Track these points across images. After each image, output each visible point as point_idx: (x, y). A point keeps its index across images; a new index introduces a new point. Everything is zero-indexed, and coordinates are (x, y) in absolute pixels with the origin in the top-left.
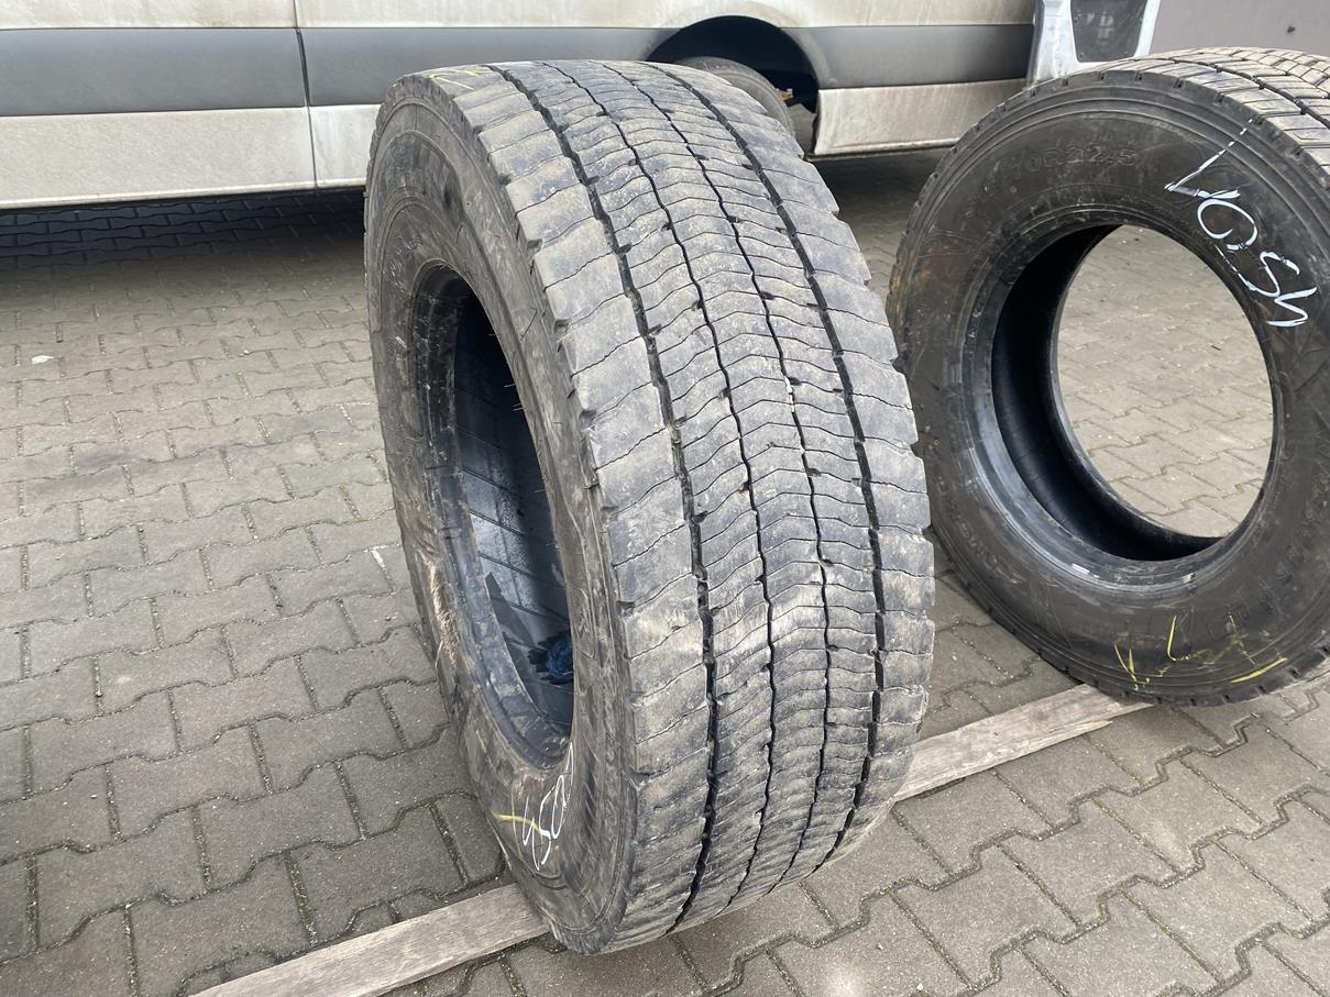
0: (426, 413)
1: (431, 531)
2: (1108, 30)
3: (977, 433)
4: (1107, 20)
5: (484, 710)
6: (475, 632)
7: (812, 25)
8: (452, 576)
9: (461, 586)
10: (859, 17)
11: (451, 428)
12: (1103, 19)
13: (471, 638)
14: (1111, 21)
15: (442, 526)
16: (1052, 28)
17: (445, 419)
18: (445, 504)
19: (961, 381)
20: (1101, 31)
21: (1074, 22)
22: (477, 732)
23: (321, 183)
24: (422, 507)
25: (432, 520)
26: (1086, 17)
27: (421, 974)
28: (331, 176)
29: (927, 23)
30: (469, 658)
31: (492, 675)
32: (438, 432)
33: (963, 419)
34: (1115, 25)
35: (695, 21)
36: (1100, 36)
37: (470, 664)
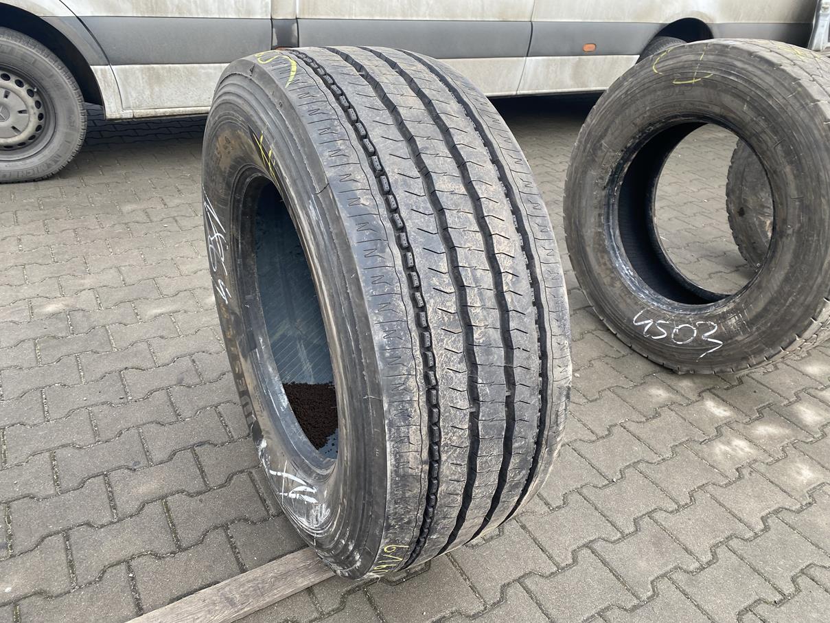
10: (735, 20)
23: (519, 93)
28: (523, 89)
35: (675, 20)
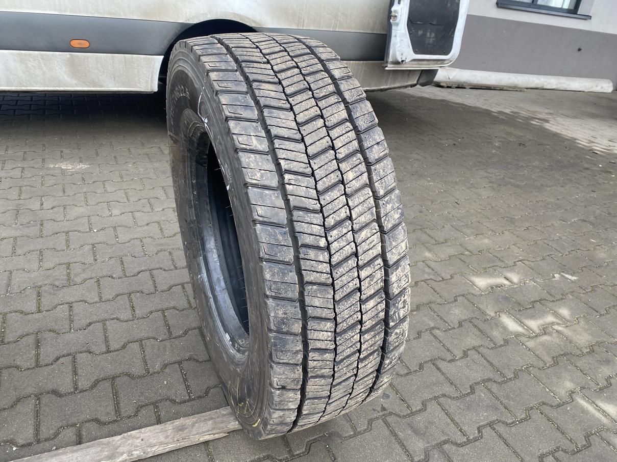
2: (431, 40)
3: (204, 249)
4: (430, 34)
7: (268, 26)
10: (298, 25)
12: (428, 34)
14: (433, 35)
16: (395, 36)
19: (195, 218)
20: (427, 39)
21: (410, 34)
26: (418, 32)
33: (198, 240)
34: (436, 37)
36: (427, 42)
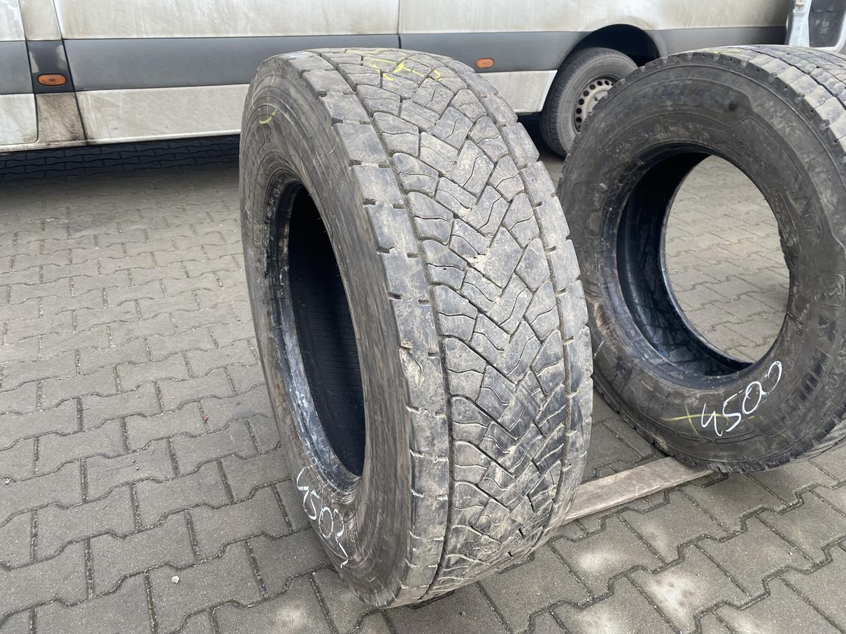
0: (604, 223)
1: (596, 285)
2: (826, 29)
4: (826, 23)
5: (646, 371)
6: (627, 334)
7: (660, 28)
8: (610, 307)
9: (615, 311)
11: (615, 231)
12: (824, 22)
13: (626, 337)
14: (828, 24)
15: (603, 282)
16: (799, 29)
17: (614, 226)
18: (606, 271)
20: (822, 30)
21: (809, 24)
22: (642, 382)
24: (592, 273)
25: (597, 279)
26: (815, 21)
27: (648, 492)
29: (722, 26)
30: (628, 348)
31: (645, 354)
32: (608, 233)
34: (829, 26)
35: (600, 27)
36: (821, 33)
37: (629, 350)
